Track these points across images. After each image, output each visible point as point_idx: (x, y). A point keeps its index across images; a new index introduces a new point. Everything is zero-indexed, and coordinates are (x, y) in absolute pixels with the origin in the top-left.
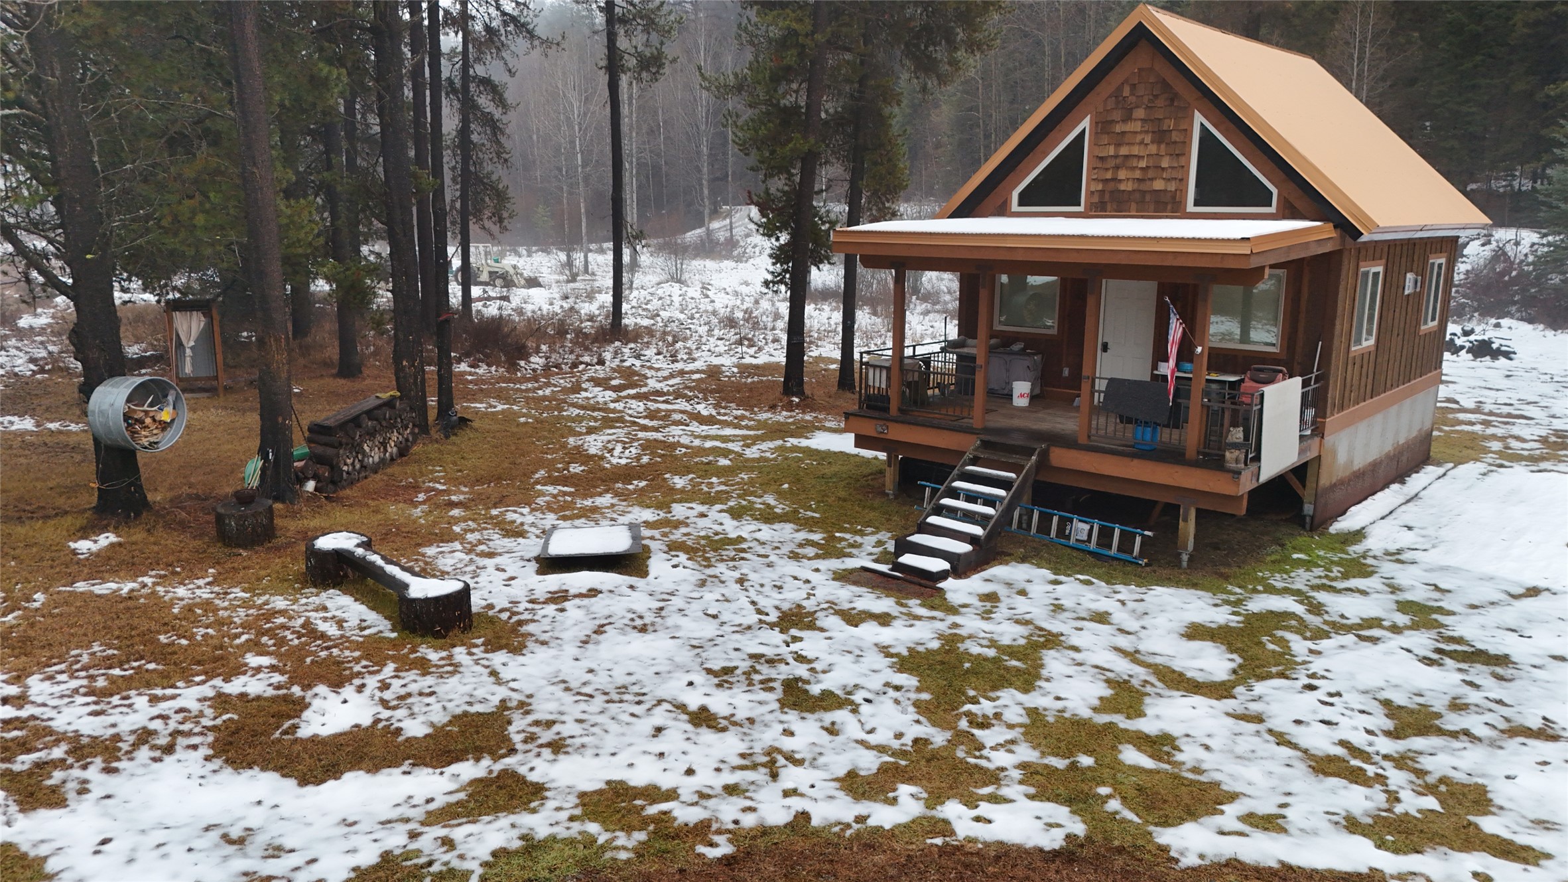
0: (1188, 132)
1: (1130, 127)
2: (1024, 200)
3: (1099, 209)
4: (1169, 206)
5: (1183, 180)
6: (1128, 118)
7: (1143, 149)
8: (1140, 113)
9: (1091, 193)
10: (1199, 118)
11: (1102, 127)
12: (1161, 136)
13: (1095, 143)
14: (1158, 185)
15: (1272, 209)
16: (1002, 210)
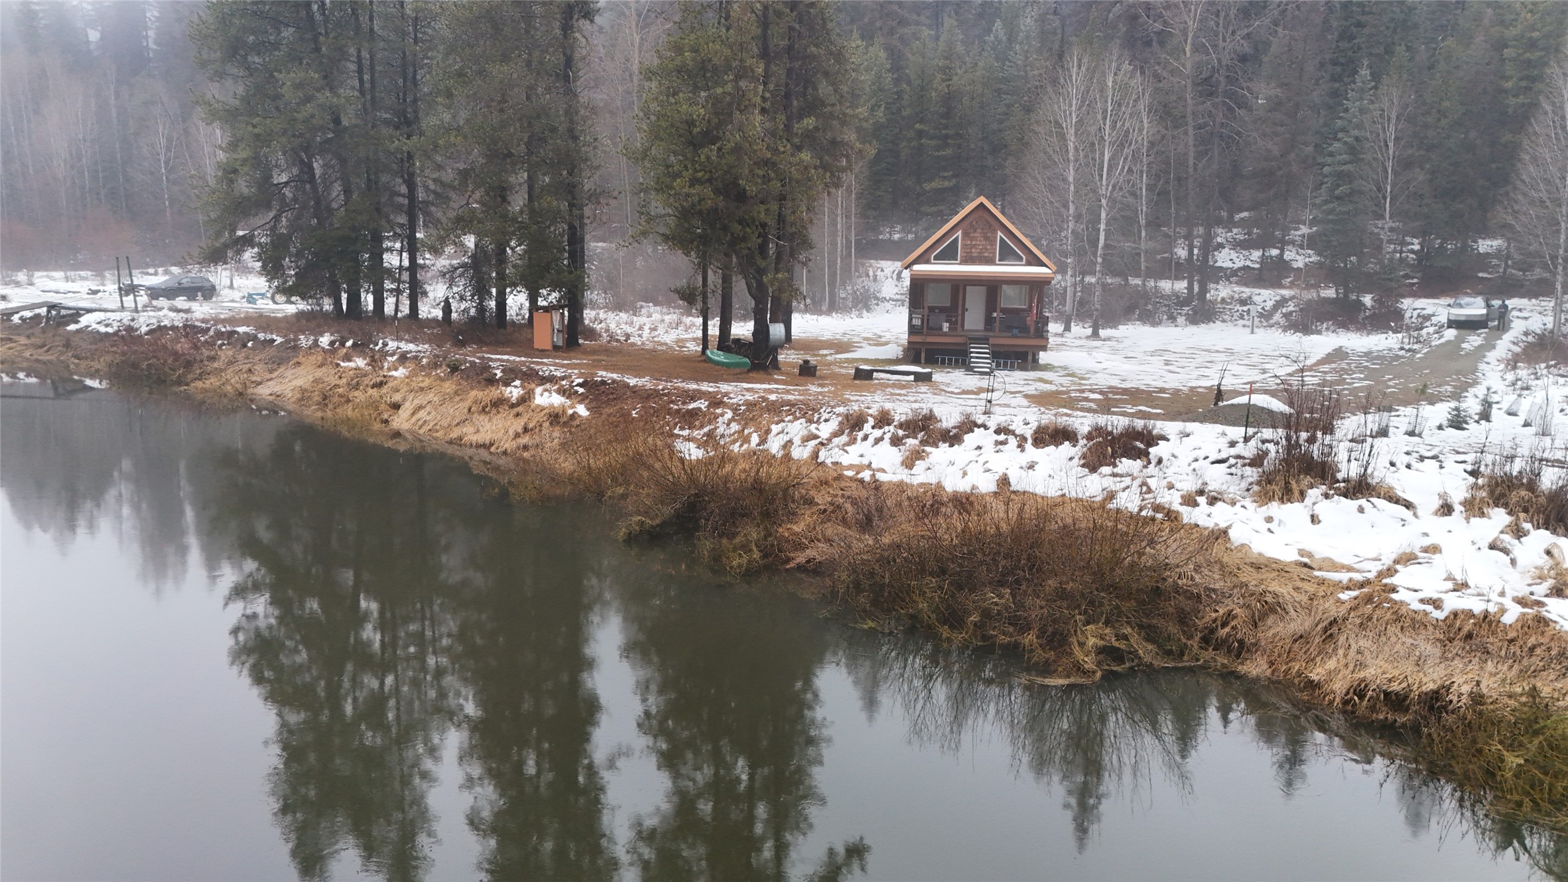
0: (996, 237)
1: (975, 235)
2: (936, 258)
3: (965, 261)
4: (990, 261)
5: (995, 253)
6: (975, 232)
7: (980, 242)
8: (979, 230)
9: (962, 257)
10: (999, 233)
11: (965, 234)
12: (986, 238)
13: (963, 240)
14: (986, 254)
15: (1024, 263)
16: (928, 262)
